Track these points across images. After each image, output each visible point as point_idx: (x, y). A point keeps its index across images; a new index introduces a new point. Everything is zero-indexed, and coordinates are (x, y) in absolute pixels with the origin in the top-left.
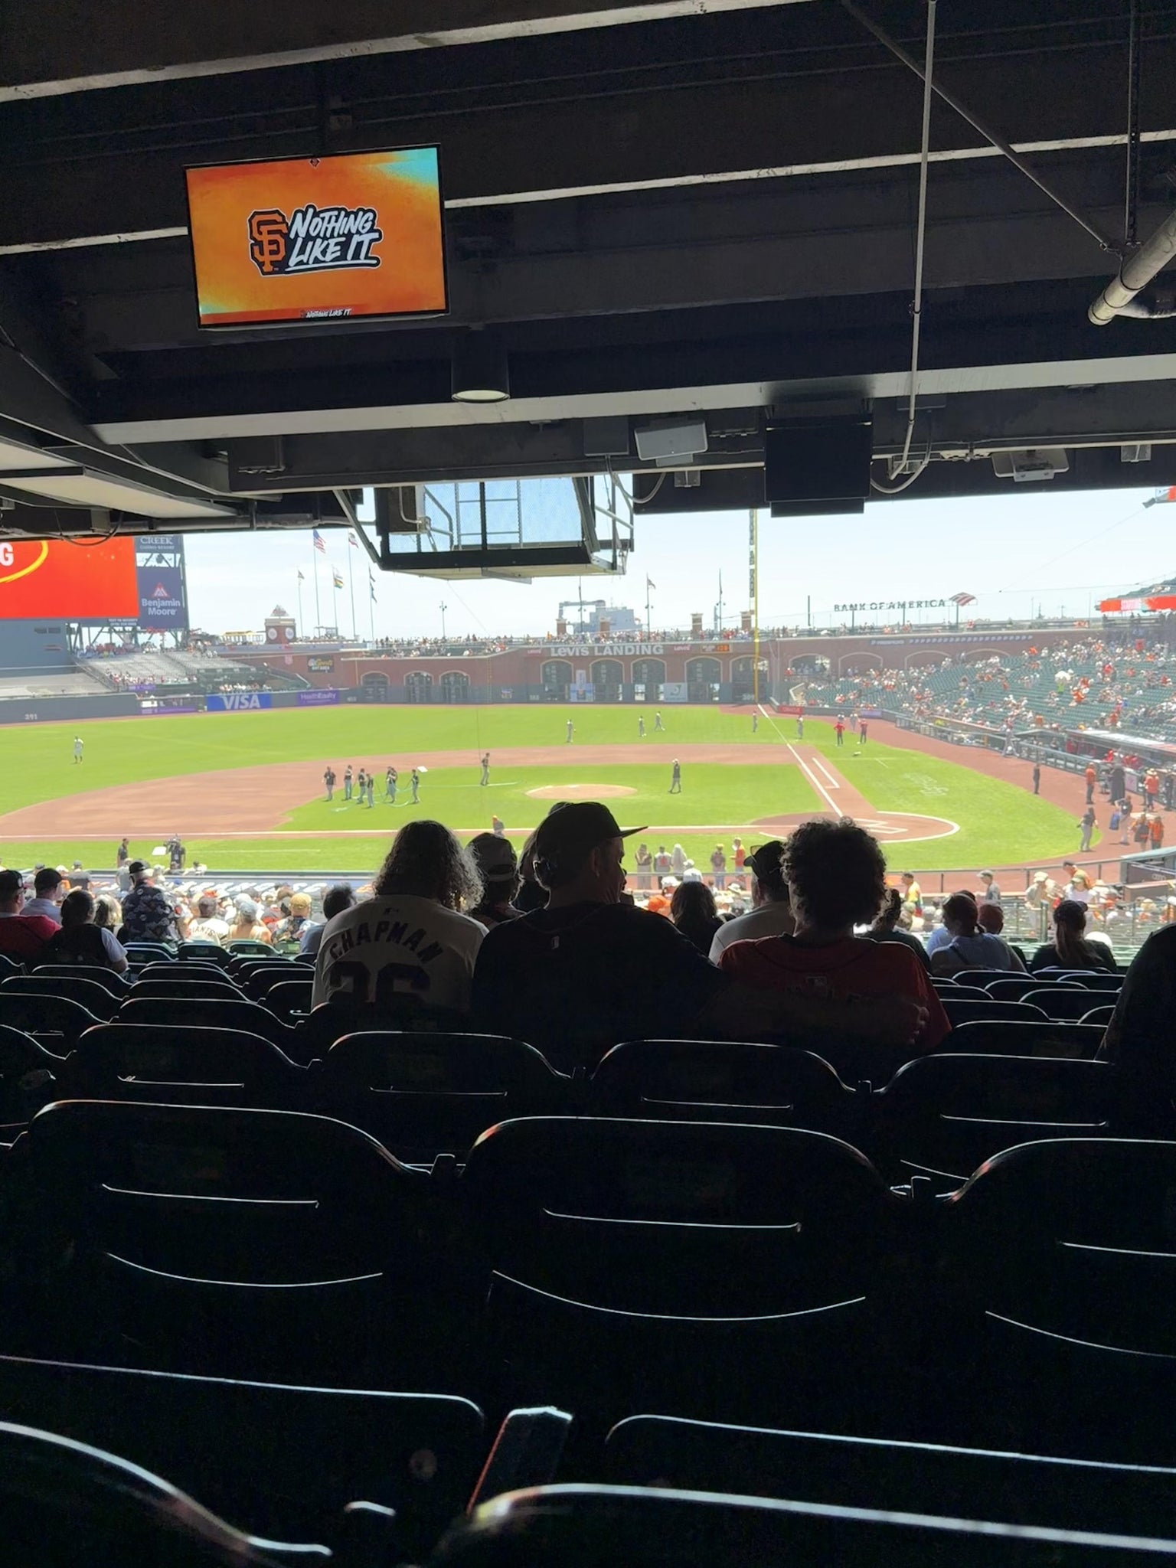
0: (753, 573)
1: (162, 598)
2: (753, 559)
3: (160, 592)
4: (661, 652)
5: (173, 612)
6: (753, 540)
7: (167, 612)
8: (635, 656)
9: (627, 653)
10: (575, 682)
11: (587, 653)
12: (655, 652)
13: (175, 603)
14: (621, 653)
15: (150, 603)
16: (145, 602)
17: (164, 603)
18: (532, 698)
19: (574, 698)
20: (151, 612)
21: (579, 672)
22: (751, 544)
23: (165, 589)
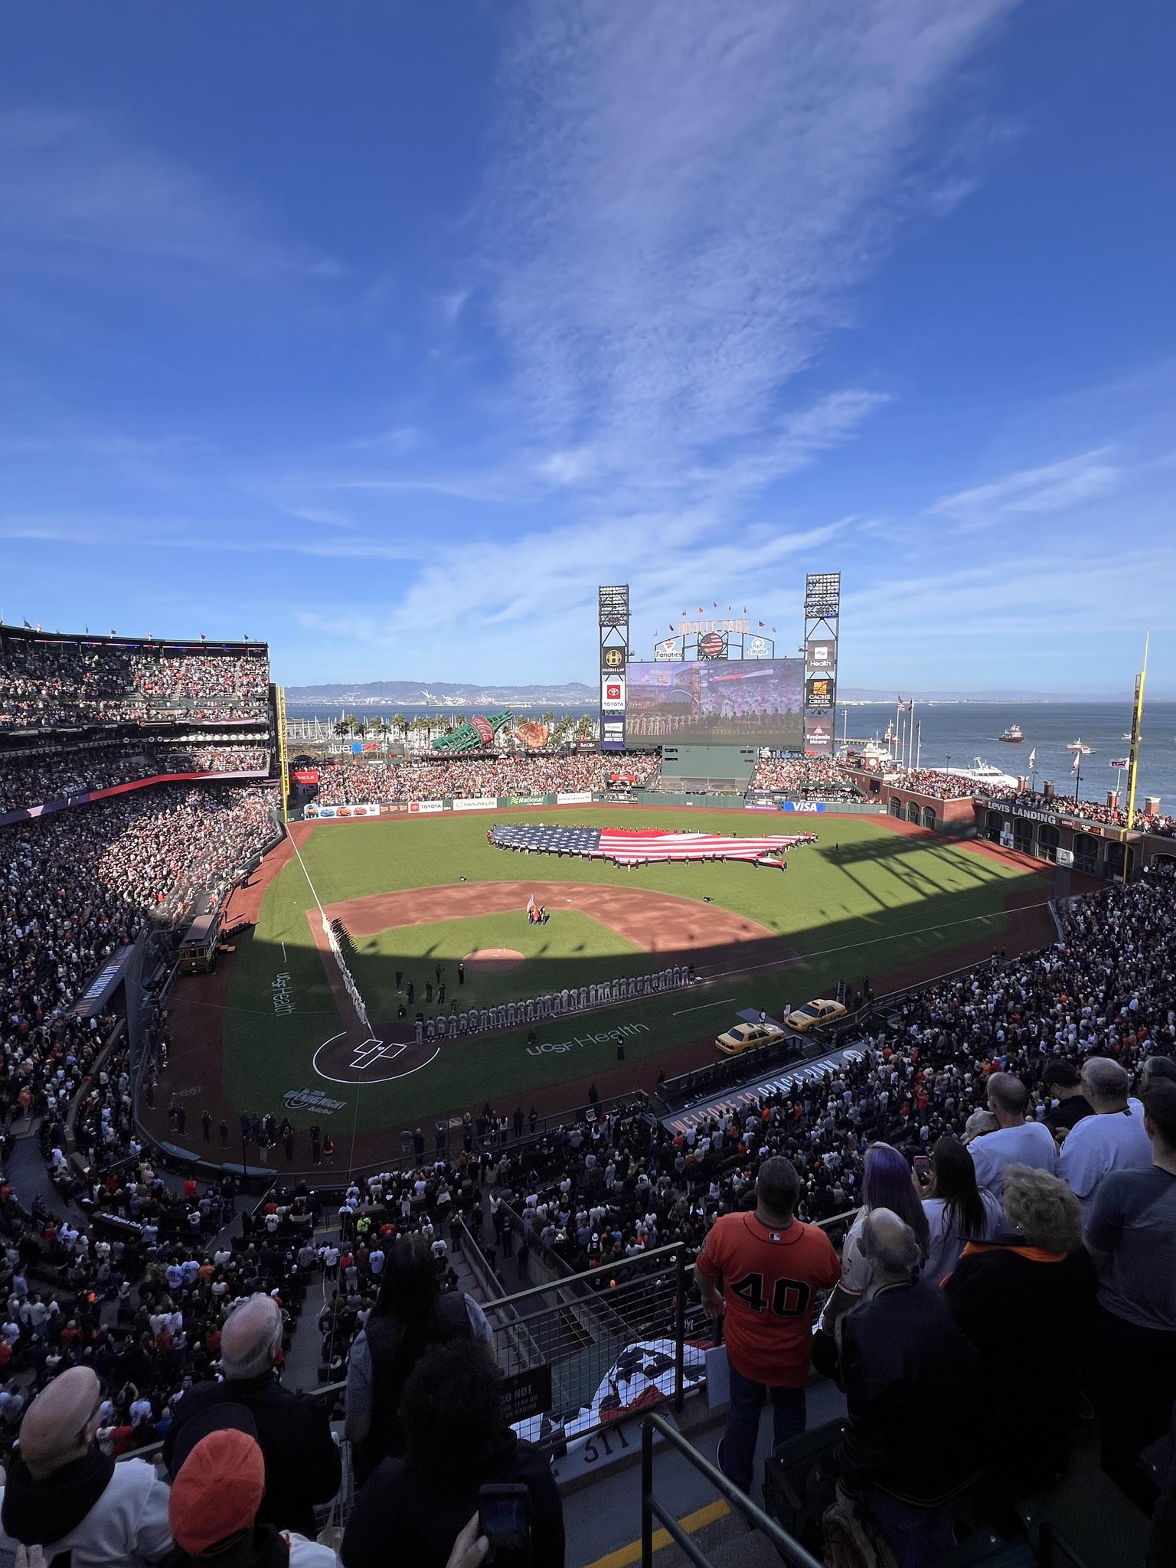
1: (819, 735)
3: (819, 731)
5: (825, 742)
7: (821, 742)
8: (1036, 820)
9: (1032, 817)
10: (1004, 830)
11: (1008, 811)
13: (827, 737)
15: (812, 737)
16: (808, 737)
17: (820, 737)
19: (1002, 844)
20: (811, 742)
21: (1006, 823)
23: (822, 729)
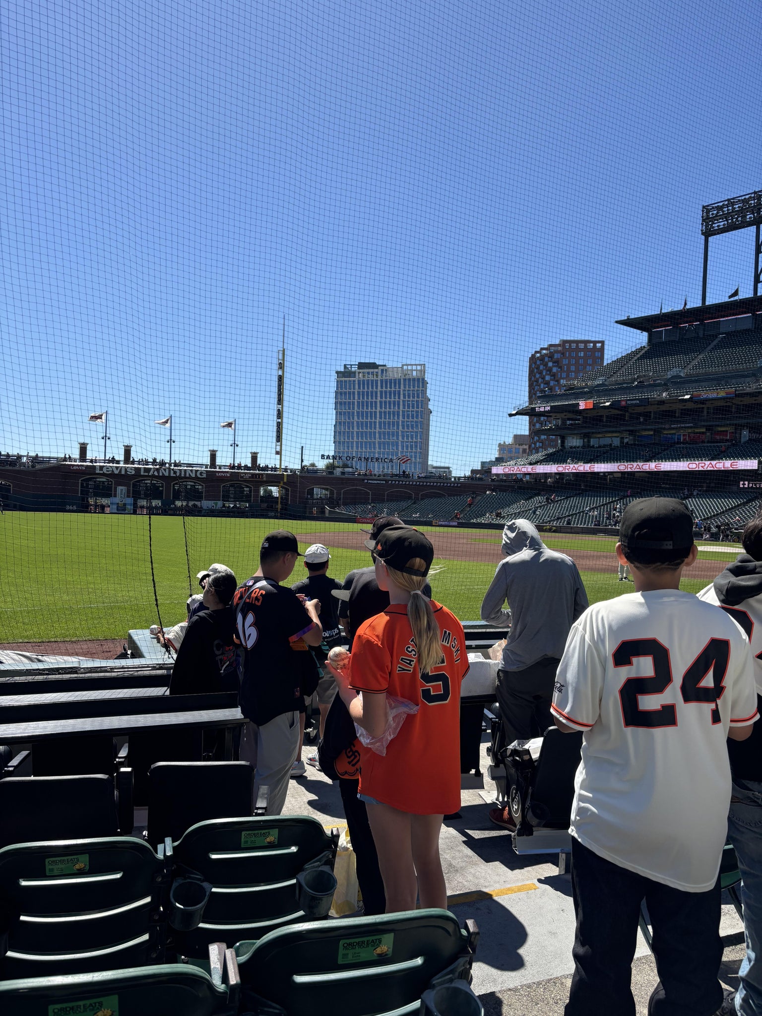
0: (279, 426)
2: (280, 415)
4: (205, 476)
6: (280, 401)
9: (172, 474)
10: (115, 496)
12: (199, 475)
14: (167, 474)
18: (68, 507)
21: (119, 488)
22: (279, 404)
